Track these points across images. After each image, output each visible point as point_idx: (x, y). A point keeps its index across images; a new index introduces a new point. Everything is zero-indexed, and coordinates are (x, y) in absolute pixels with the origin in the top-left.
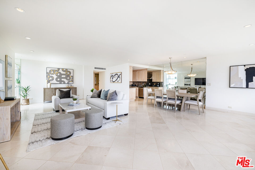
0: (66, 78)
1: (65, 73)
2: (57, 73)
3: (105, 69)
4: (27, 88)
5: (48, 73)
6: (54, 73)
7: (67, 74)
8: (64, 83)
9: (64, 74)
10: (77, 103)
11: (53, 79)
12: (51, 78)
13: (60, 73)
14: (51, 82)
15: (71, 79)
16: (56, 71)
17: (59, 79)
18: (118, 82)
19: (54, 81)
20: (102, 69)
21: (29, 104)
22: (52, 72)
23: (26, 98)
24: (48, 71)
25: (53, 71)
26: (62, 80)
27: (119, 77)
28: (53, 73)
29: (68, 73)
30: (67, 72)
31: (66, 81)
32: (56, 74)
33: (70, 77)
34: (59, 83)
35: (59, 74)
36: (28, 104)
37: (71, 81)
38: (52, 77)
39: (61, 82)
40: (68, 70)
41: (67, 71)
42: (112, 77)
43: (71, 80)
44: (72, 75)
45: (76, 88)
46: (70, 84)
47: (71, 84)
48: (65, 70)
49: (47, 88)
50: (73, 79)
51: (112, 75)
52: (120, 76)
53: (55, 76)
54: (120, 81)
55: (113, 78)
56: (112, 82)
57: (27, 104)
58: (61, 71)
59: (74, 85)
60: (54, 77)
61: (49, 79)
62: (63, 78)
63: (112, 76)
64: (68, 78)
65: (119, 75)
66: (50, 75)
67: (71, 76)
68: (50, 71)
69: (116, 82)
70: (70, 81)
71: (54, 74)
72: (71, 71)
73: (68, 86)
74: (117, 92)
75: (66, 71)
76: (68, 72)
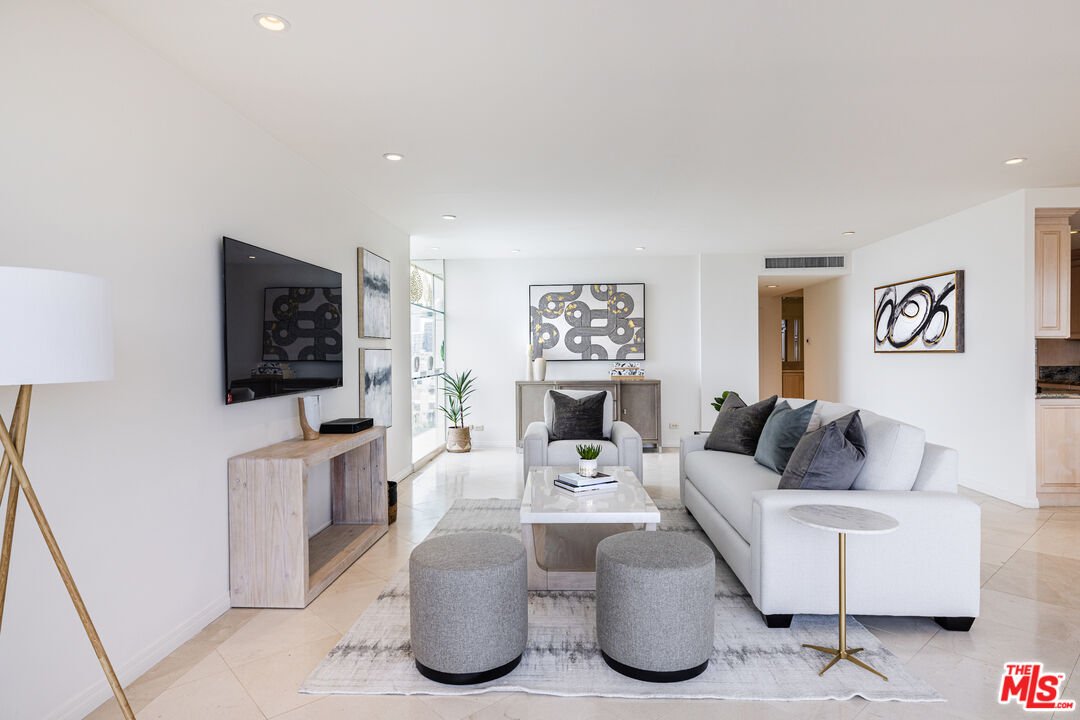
0: (608, 332)
1: (603, 305)
2: (573, 311)
3: (838, 262)
4: (464, 380)
5: (535, 309)
6: (556, 309)
7: (617, 309)
8: (604, 358)
9: (599, 314)
10: (599, 475)
11: (554, 342)
12: (546, 336)
13: (583, 307)
14: (548, 353)
15: (635, 336)
16: (567, 296)
17: (578, 340)
18: (935, 348)
19: (561, 350)
20: (820, 262)
21: (468, 451)
22: (552, 306)
23: (459, 424)
24: (536, 304)
25: (555, 297)
26: (595, 340)
27: (937, 307)
28: (553, 311)
29: (621, 305)
30: (616, 302)
31: (612, 348)
32: (569, 313)
33: (631, 323)
34: (579, 356)
35: (578, 314)
36: (466, 448)
37: (634, 349)
38: (551, 328)
39: (588, 352)
40: (620, 289)
41: (616, 294)
42: (890, 308)
43: (635, 341)
44: (637, 313)
45: (656, 384)
46: (627, 364)
47: (632, 363)
48: (604, 289)
49: (532, 384)
50: (643, 333)
51: (891, 296)
52: (950, 302)
53: (562, 326)
54: (949, 341)
55: (892, 321)
56: (887, 346)
57: (460, 448)
58: (586, 297)
59: (649, 370)
60: (557, 331)
61: (541, 341)
62: (599, 332)
63: (890, 302)
64: (621, 331)
65: (938, 292)
66: (545, 320)
67: (633, 320)
68: (544, 300)
69: (918, 344)
70: (631, 346)
71: (559, 313)
72: (636, 294)
73: (617, 374)
74: (865, 421)
75: (611, 293)
76: (620, 296)
